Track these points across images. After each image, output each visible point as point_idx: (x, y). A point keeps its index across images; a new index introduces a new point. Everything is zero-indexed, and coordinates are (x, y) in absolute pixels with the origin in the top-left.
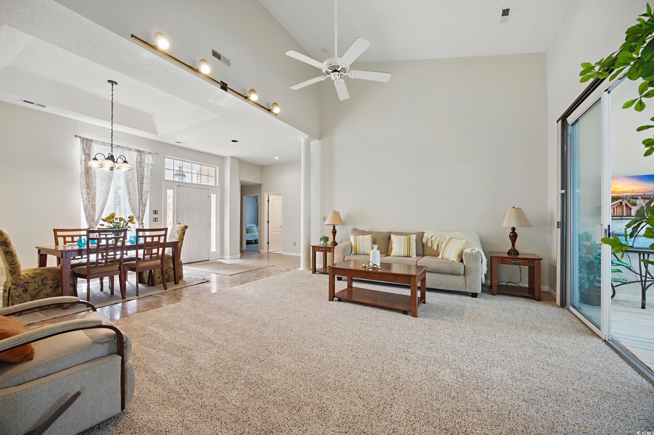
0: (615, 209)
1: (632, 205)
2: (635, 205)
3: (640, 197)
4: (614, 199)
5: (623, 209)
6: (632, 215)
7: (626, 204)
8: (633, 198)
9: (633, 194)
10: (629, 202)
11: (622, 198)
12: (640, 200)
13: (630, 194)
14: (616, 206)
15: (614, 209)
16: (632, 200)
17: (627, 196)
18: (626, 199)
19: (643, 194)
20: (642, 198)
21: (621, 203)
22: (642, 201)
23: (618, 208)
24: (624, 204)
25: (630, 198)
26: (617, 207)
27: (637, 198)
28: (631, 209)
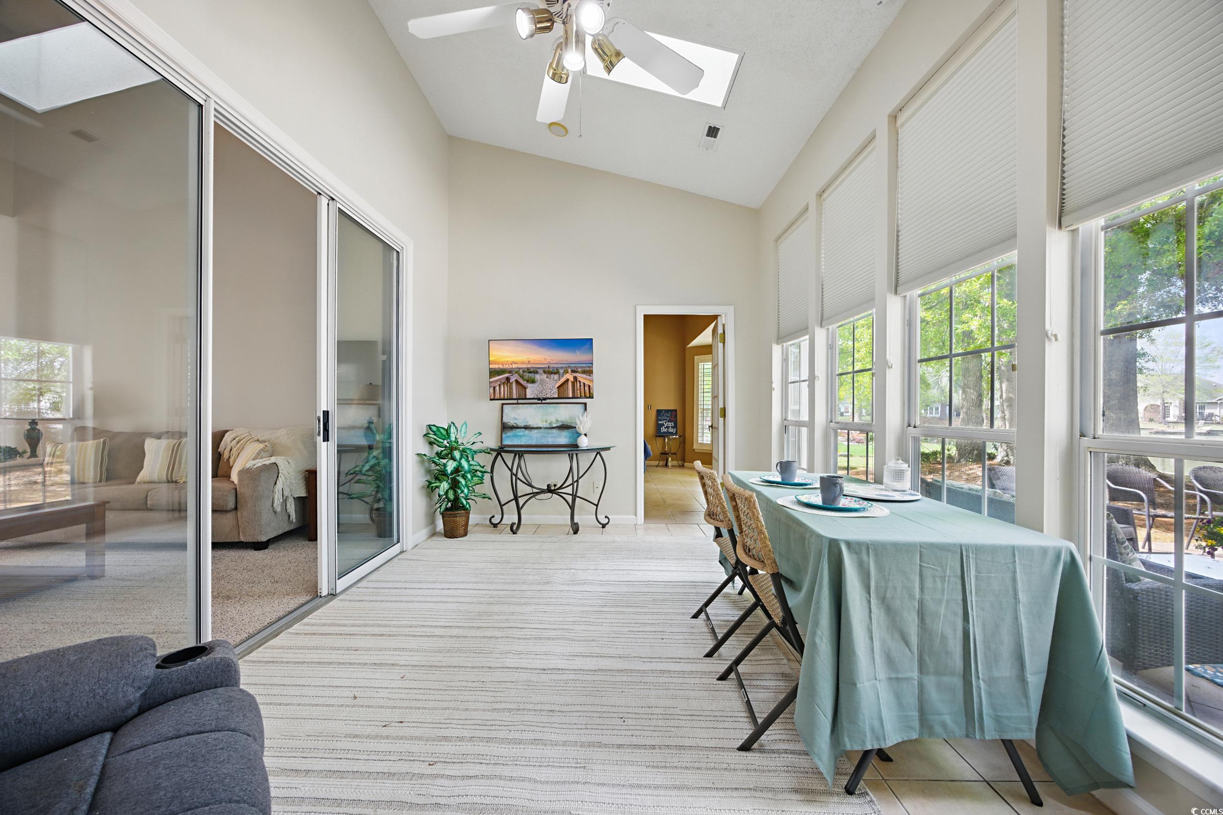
0: (497, 388)
1: (528, 381)
2: (533, 382)
3: (541, 371)
4: (493, 373)
5: (511, 388)
6: (528, 397)
7: (517, 381)
8: (530, 372)
9: (529, 366)
10: (522, 377)
11: (510, 372)
12: (541, 374)
13: (525, 366)
14: (499, 383)
15: (494, 388)
16: (527, 375)
17: (520, 368)
18: (516, 372)
19: (547, 366)
20: (544, 372)
21: (508, 379)
22: (545, 376)
23: (502, 387)
24: (513, 380)
25: (524, 372)
26: (500, 385)
27: (537, 373)
28: (525, 388)
